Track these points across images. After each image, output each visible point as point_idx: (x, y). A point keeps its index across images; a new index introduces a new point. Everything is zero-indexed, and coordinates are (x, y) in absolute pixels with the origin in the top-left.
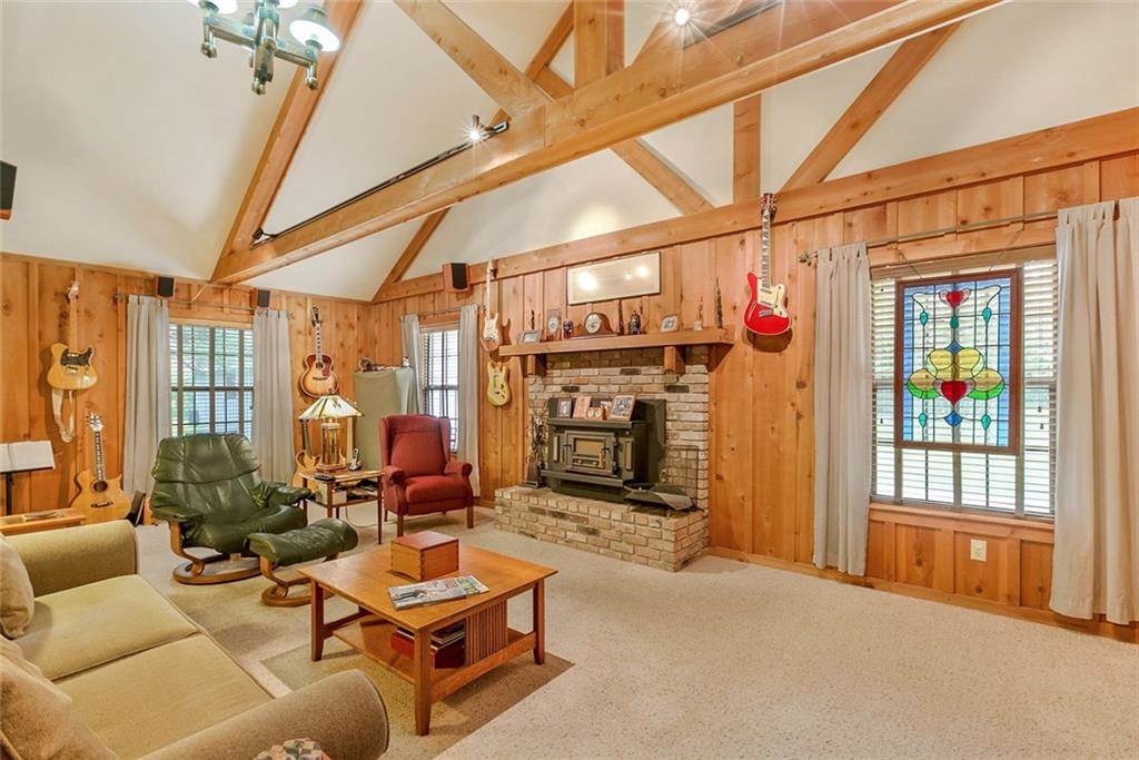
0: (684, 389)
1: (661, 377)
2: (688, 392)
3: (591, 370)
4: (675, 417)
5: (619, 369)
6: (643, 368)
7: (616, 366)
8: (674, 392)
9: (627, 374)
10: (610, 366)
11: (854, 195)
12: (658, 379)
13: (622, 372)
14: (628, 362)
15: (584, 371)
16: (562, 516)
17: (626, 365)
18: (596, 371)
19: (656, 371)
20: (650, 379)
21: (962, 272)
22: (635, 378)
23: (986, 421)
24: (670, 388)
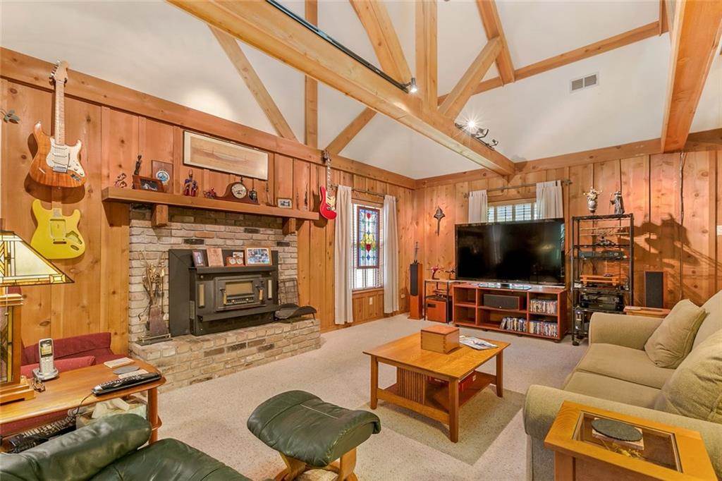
0: (287, 244)
1: (273, 236)
2: (289, 246)
3: (216, 226)
4: (282, 262)
5: (243, 228)
6: (261, 229)
7: (240, 225)
8: (281, 246)
9: (250, 232)
10: (235, 225)
11: (344, 166)
12: (272, 238)
13: (246, 231)
14: (250, 223)
15: (209, 227)
16: (242, 346)
17: (249, 226)
18: (222, 228)
19: (271, 232)
20: (266, 237)
21: (366, 207)
22: (255, 236)
23: (368, 257)
24: (279, 244)
